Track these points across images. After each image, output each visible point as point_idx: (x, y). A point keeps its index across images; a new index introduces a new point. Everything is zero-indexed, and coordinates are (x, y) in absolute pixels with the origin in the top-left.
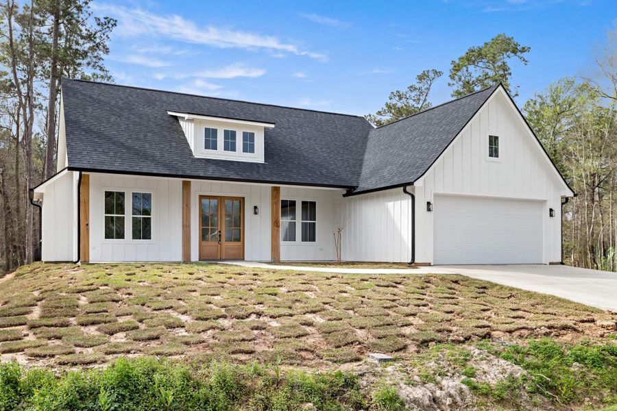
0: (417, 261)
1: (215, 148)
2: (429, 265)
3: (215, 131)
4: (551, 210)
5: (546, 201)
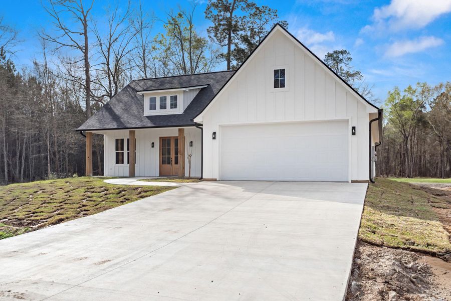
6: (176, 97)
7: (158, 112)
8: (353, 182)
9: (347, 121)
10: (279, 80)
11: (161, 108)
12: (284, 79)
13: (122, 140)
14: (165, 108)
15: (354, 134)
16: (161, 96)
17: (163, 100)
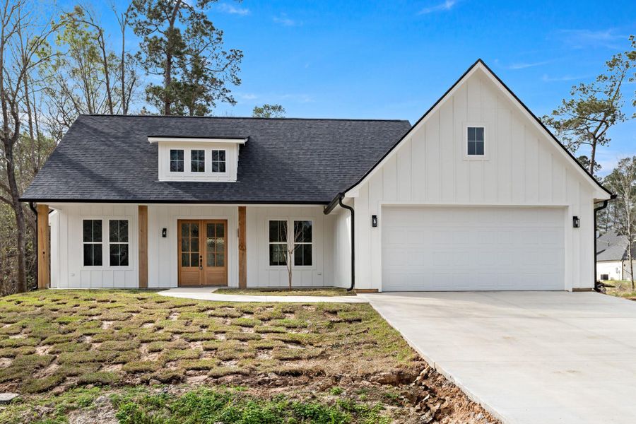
0: (356, 287)
1: (181, 169)
2: (376, 291)
3: (181, 153)
4: (575, 218)
5: (568, 206)
6: (223, 153)
7: (188, 175)
8: (574, 290)
9: (565, 208)
10: (476, 143)
11: (194, 168)
12: (483, 143)
13: (99, 223)
14: (202, 169)
15: (576, 226)
16: (193, 149)
17: (198, 156)
